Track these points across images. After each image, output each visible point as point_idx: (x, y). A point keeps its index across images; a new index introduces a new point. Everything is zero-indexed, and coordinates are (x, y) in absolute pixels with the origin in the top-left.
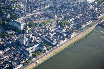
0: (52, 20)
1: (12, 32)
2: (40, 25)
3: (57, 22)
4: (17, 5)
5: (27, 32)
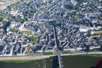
0: (33, 33)
1: (2, 30)
2: (19, 33)
3: (33, 36)
4: (40, 12)
5: (8, 34)
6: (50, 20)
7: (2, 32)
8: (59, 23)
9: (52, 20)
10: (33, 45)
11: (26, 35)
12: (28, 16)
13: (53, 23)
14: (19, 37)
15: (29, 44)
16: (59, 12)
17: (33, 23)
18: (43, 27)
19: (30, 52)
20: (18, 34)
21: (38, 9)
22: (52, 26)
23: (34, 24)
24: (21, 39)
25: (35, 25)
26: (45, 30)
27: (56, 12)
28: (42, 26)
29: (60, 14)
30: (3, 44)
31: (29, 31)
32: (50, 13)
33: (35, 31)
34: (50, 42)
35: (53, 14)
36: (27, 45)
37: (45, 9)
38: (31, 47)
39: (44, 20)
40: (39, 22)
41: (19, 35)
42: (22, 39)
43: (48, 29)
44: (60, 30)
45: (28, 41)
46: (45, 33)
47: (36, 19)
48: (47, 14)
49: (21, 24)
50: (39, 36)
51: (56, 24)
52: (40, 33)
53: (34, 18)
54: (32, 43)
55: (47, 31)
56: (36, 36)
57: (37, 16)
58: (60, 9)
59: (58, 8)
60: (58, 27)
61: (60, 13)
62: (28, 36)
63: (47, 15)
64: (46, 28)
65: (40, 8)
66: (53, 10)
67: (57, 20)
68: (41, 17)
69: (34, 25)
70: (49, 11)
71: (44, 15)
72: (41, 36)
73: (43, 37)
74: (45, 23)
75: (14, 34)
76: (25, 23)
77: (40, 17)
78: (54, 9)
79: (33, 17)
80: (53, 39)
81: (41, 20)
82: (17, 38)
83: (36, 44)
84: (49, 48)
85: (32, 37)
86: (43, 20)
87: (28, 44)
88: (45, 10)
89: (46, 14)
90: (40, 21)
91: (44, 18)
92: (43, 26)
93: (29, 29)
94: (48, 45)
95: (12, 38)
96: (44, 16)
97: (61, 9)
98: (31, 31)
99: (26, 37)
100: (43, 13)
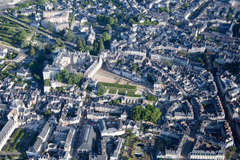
0: (140, 90)
1: (25, 75)
2: (90, 89)
3: (141, 101)
4: (153, 20)
5: (47, 89)
6: (193, 50)
7: (25, 81)
8: (228, 61)
9: (202, 50)
10: (145, 132)
11: (116, 96)
12: (110, 32)
13: (209, 61)
14: (90, 102)
15: (129, 126)
16: (225, 22)
17: (132, 58)
18: (171, 72)
19: (137, 156)
20: (85, 93)
21: (145, 11)
22: (204, 71)
23: (135, 61)
24: (97, 109)
25: (140, 65)
26: (181, 84)
27: (213, 21)
28: (166, 68)
29: (231, 29)
30: (34, 122)
31: (122, 82)
32: (191, 24)
33: (146, 86)
34: (205, 125)
35: (202, 30)
36: (124, 132)
37: (168, 10)
38: (136, 139)
39: (172, 48)
40: (152, 56)
41: (88, 97)
42: (101, 109)
43: (190, 78)
44: (236, 85)
45: (124, 117)
46: (181, 93)
47: (141, 45)
48: (179, 27)
49: (94, 59)
50: (161, 102)
51: (220, 65)
52: (163, 91)
53: (134, 40)
54: (140, 125)
55: (188, 87)
56: (151, 104)
57: (145, 34)
58: (227, 11)
59: (220, 10)
60: (229, 77)
61: (229, 25)
62: (123, 102)
63: (180, 32)
64: (183, 76)
65: (151, 6)
66: (201, 16)
67: (222, 50)
68: (159, 39)
69: (137, 64)
70: (186, 17)
71: (169, 32)
72: (171, 104)
73: (176, 106)
74: (177, 60)
75: (72, 89)
76: (104, 55)
77: (154, 38)
78: (205, 12)
79: (131, 36)
80: (216, 116)
81: (160, 47)
82: (81, 104)
83: (155, 130)
84: (205, 145)
85: (134, 105)
86: (168, 47)
87: (124, 127)
88: (171, 14)
89: (176, 28)
90: (157, 52)
91: (173, 41)
92: (170, 68)
93: (121, 75)
94: (199, 137)
95: (64, 103)
96: (168, 34)
97: (231, 11)
98: (131, 84)
99: (113, 103)
100: (164, 24)
